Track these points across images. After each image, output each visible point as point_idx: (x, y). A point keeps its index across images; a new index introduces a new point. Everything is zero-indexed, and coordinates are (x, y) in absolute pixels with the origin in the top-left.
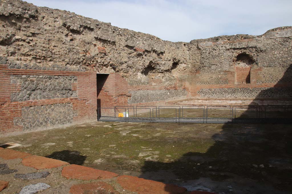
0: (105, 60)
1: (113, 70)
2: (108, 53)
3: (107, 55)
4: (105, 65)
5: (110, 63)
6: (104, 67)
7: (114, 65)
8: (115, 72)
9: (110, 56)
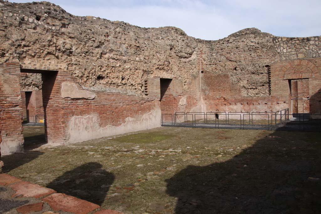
0: (27, 81)
1: (36, 88)
2: (30, 76)
3: (29, 78)
4: (27, 85)
5: (33, 83)
6: (27, 86)
7: (37, 85)
8: (38, 90)
9: (32, 78)
